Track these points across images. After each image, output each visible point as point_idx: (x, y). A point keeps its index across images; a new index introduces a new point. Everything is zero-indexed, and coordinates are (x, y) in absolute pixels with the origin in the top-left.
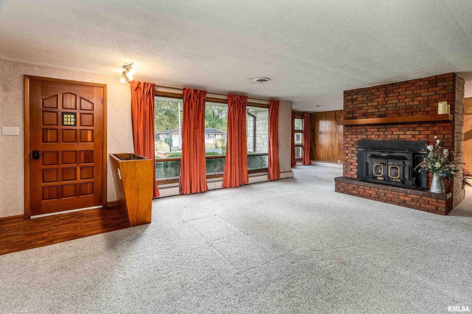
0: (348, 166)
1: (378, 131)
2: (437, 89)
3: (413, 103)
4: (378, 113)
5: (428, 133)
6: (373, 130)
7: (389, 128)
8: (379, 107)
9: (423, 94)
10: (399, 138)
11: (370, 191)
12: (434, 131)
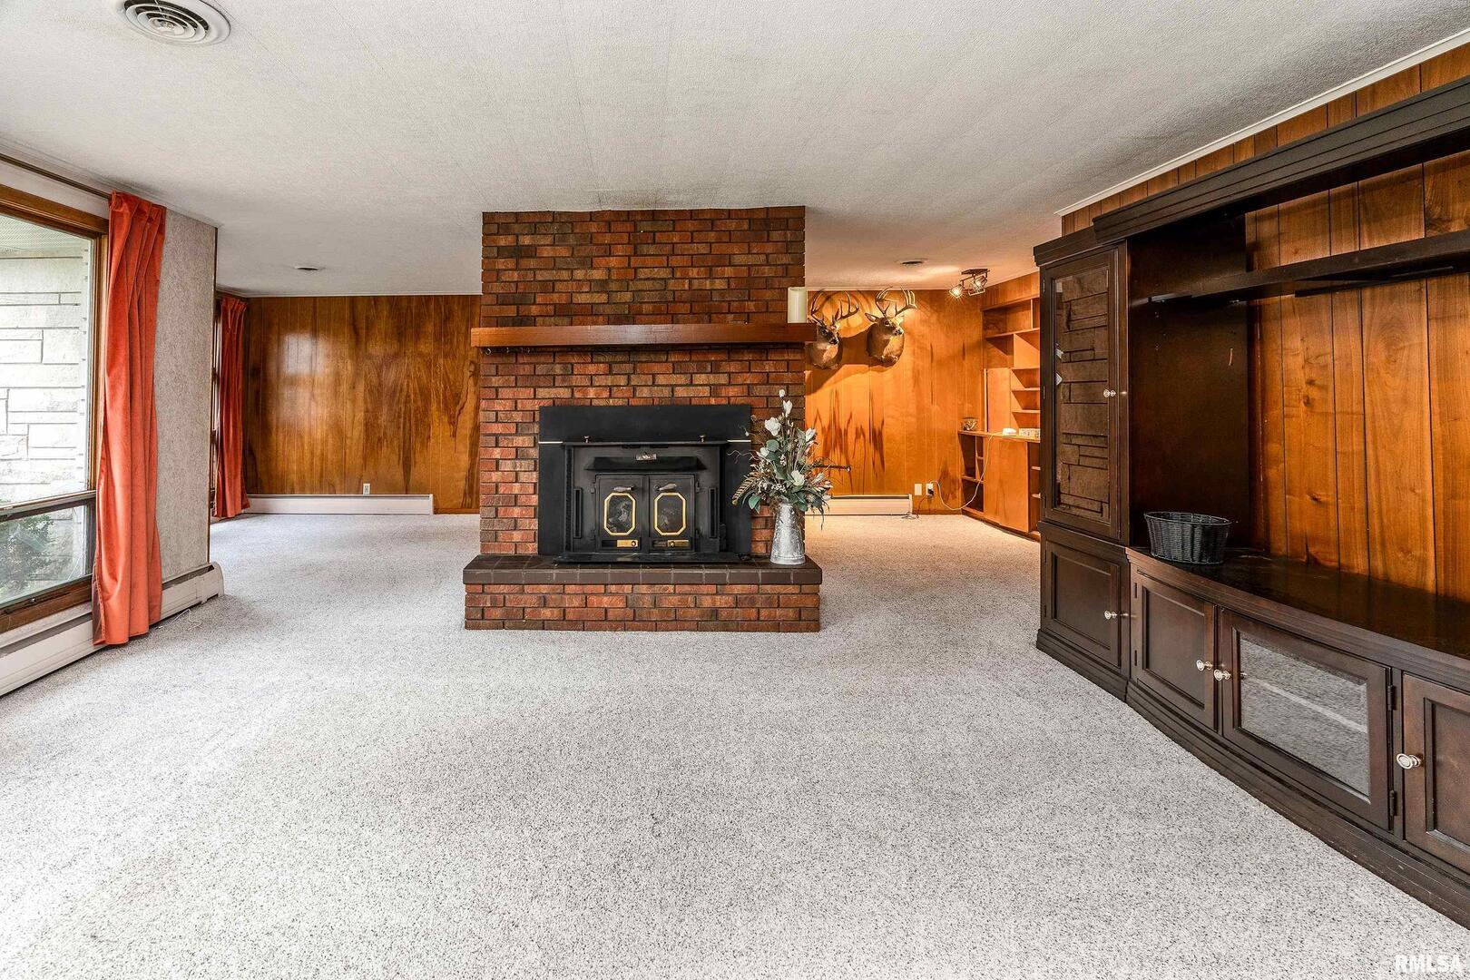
0: (501, 510)
1: (610, 373)
2: (769, 248)
3: (712, 284)
4: (608, 310)
5: (749, 379)
6: (592, 369)
7: (642, 362)
8: (613, 286)
9: (737, 260)
10: (673, 395)
11: (605, 599)
12: (765, 375)
